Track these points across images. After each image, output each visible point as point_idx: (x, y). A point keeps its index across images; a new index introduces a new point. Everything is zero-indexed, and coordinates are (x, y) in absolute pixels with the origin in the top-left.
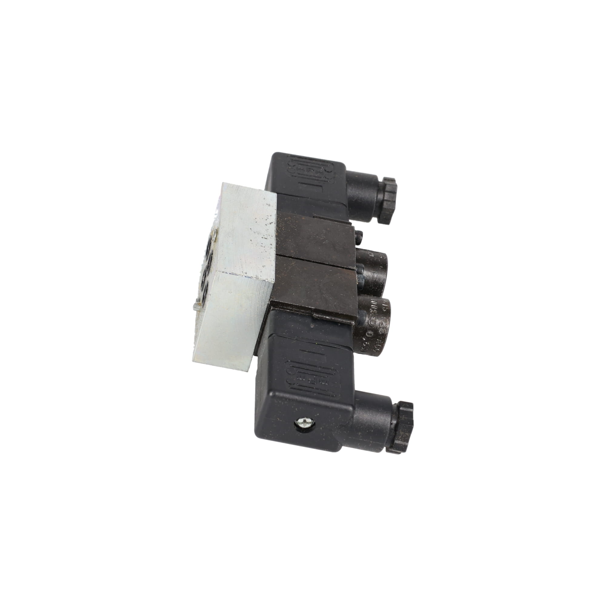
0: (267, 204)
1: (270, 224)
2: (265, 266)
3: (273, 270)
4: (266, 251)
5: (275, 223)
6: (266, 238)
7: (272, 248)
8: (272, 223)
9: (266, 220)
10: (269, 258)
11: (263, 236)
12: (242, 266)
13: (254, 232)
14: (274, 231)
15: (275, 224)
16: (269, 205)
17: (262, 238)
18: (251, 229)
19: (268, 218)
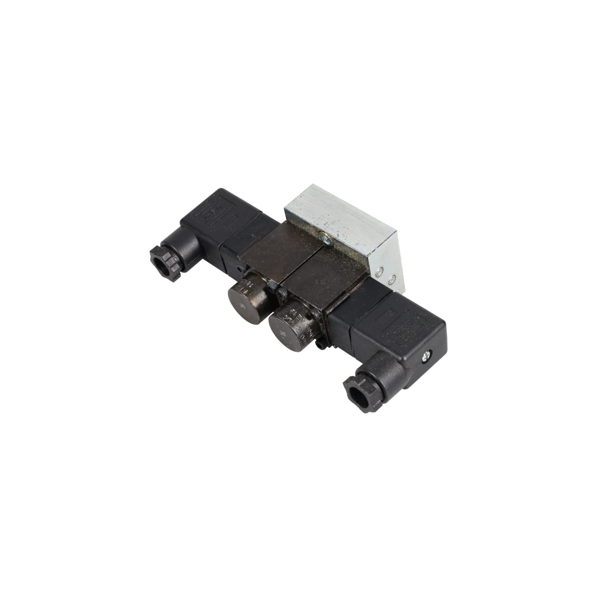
0: (358, 243)
1: (338, 235)
4: (313, 218)
9: (343, 235)
12: (308, 198)
13: (335, 221)
18: (339, 221)
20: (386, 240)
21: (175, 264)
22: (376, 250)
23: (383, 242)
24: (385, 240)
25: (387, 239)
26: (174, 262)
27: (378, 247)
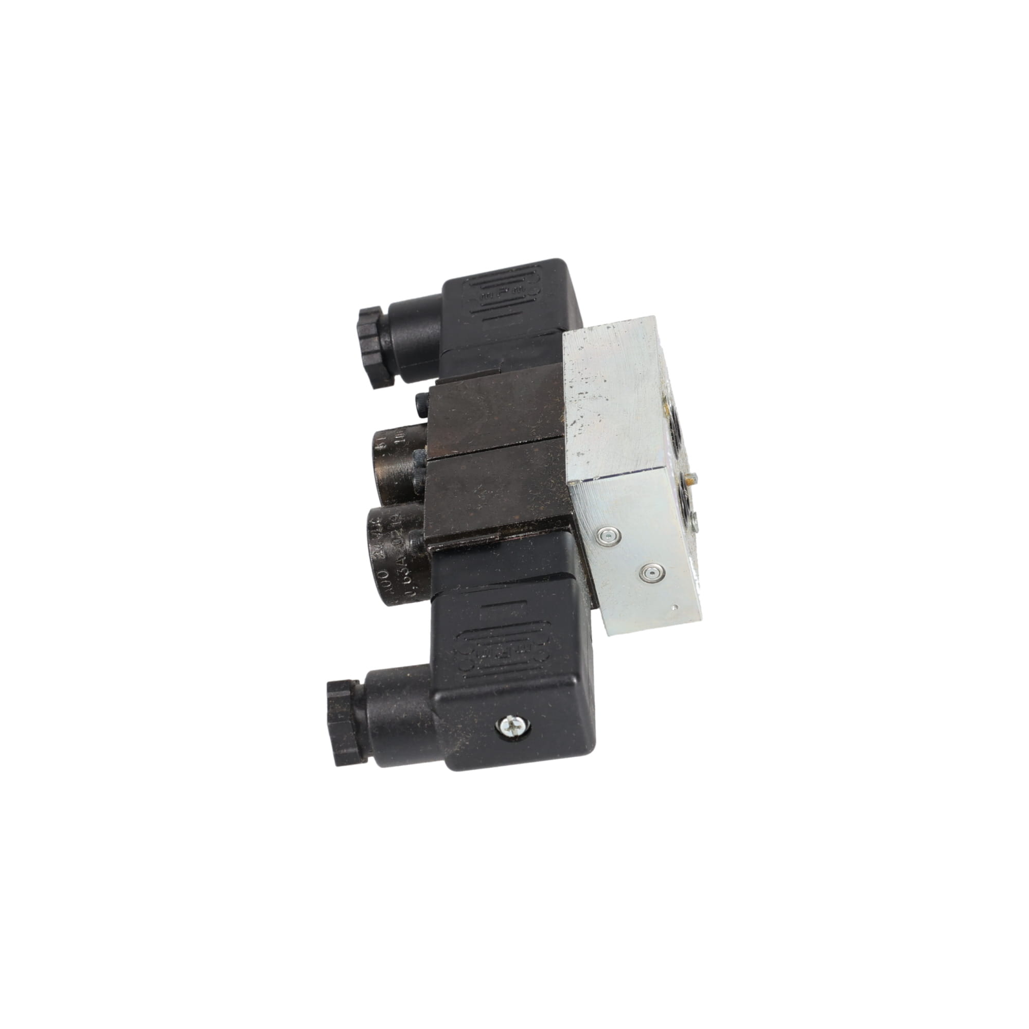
0: (583, 454)
1: (575, 422)
2: (579, 349)
3: (566, 349)
4: (579, 373)
5: (567, 426)
6: (581, 393)
7: (570, 382)
8: (572, 425)
9: (582, 426)
10: (573, 364)
11: (586, 395)
12: (616, 336)
13: (601, 396)
14: (567, 412)
15: (566, 424)
16: (578, 454)
17: (587, 393)
18: (607, 400)
19: (579, 430)
20: (628, 473)
21: (376, 352)
22: (594, 482)
23: (618, 473)
24: (626, 472)
25: (633, 472)
26: (377, 347)
27: (601, 478)
